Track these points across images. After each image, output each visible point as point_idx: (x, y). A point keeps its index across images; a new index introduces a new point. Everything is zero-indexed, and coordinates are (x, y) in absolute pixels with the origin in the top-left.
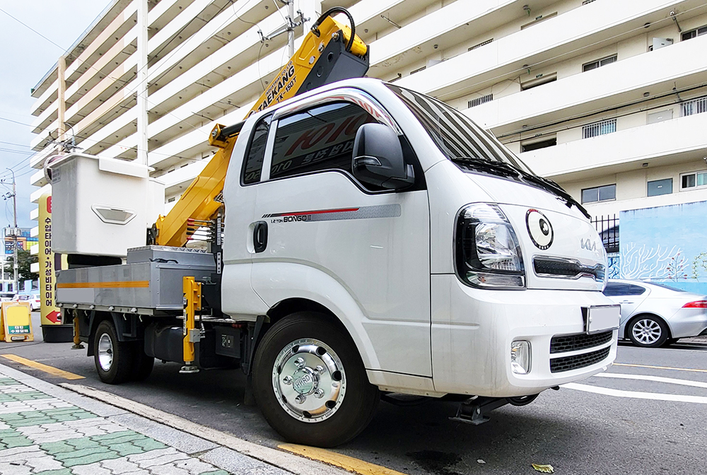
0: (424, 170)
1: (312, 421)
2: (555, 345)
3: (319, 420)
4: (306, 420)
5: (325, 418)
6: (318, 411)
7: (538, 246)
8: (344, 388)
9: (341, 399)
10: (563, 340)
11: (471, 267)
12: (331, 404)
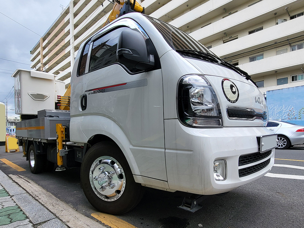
0: (160, 57)
1: (109, 200)
2: (241, 161)
3: (113, 200)
4: (106, 200)
5: (115, 199)
6: (112, 195)
7: (229, 100)
8: (124, 183)
9: (123, 189)
10: (247, 157)
11: (188, 115)
12: (118, 192)
